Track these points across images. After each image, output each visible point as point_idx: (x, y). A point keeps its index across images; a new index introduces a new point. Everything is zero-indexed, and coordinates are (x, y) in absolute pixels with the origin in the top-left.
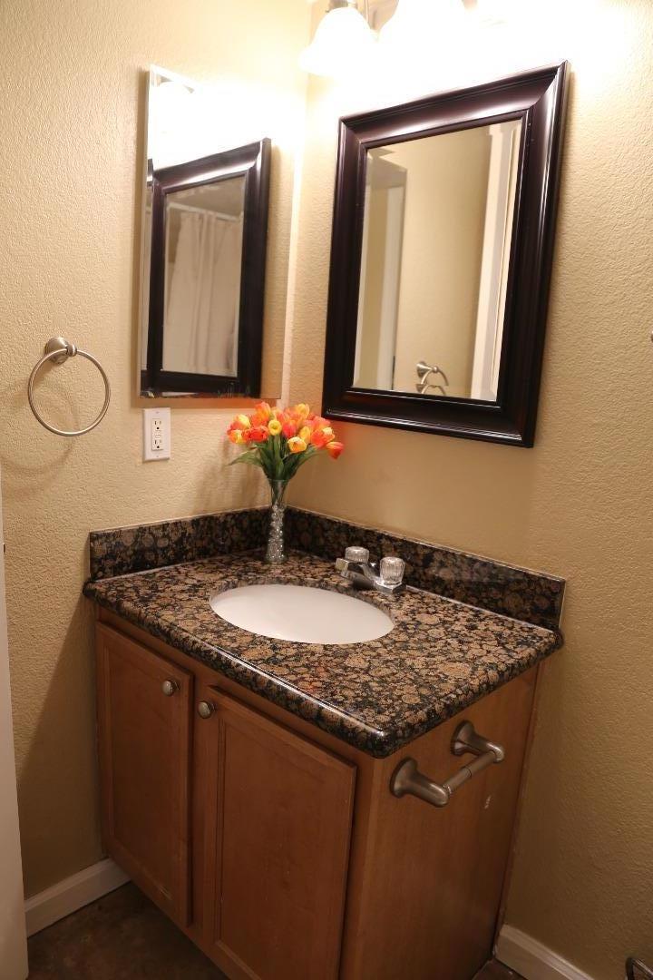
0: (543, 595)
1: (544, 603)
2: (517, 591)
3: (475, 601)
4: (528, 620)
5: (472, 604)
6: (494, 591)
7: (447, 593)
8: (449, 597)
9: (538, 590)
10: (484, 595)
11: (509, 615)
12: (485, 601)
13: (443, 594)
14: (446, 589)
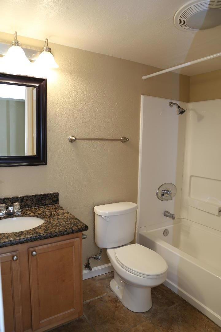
0: (55, 197)
1: (56, 199)
2: (49, 199)
3: (38, 205)
4: (52, 204)
5: (37, 207)
6: (43, 201)
7: (29, 207)
8: (30, 207)
9: (54, 197)
10: (40, 203)
11: (48, 205)
12: (41, 204)
13: (28, 208)
14: (29, 206)
